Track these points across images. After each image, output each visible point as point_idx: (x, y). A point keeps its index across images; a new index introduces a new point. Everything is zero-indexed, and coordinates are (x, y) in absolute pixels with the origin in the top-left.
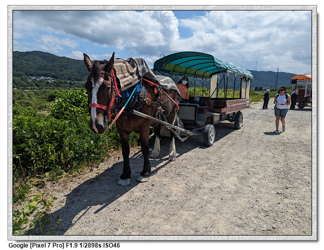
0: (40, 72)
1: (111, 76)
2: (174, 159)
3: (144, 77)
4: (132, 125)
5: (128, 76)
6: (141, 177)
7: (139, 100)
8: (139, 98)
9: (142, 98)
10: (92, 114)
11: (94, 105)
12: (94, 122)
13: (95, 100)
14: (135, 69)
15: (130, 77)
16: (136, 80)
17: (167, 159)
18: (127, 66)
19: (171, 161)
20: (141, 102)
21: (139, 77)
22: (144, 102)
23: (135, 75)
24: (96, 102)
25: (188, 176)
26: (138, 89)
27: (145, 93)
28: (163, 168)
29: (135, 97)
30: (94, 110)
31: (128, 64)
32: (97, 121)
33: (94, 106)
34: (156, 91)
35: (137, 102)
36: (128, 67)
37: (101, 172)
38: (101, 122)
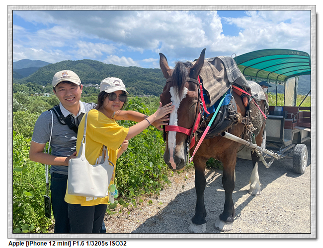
0: (89, 79)
1: (197, 84)
2: (258, 193)
3: (234, 84)
4: (215, 151)
5: (214, 84)
6: (222, 223)
7: (228, 117)
8: (229, 113)
9: (233, 114)
10: (169, 141)
11: (172, 128)
12: (172, 153)
13: (174, 121)
14: (223, 72)
15: (218, 84)
16: (224, 88)
17: (247, 192)
18: (212, 69)
19: (254, 195)
20: (231, 119)
21: (228, 84)
22: (235, 119)
23: (223, 80)
24: (176, 124)
25: (290, 224)
26: (227, 100)
27: (235, 106)
28: (246, 208)
29: (223, 112)
30: (172, 136)
31: (212, 66)
32: (176, 152)
33: (173, 130)
34: (246, 103)
35: (225, 120)
36: (214, 70)
37: (163, 206)
38: (182, 155)
